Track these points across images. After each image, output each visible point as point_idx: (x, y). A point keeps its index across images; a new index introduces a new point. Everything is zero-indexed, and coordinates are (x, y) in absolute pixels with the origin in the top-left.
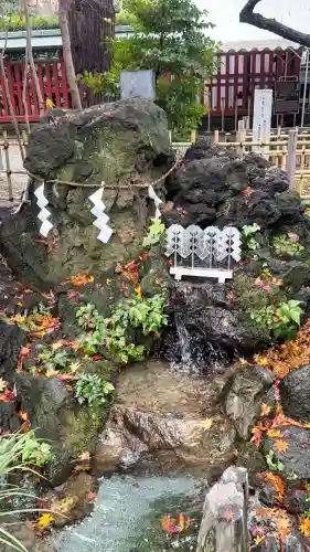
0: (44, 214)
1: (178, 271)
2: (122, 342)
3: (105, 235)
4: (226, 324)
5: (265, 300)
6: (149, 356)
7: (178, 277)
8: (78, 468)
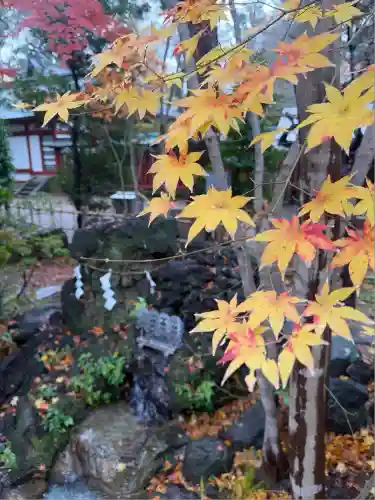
0: (79, 284)
1: (142, 341)
2: (90, 389)
3: (110, 304)
4: (160, 390)
5: (185, 379)
6: (113, 400)
7: (141, 345)
8: (37, 475)
